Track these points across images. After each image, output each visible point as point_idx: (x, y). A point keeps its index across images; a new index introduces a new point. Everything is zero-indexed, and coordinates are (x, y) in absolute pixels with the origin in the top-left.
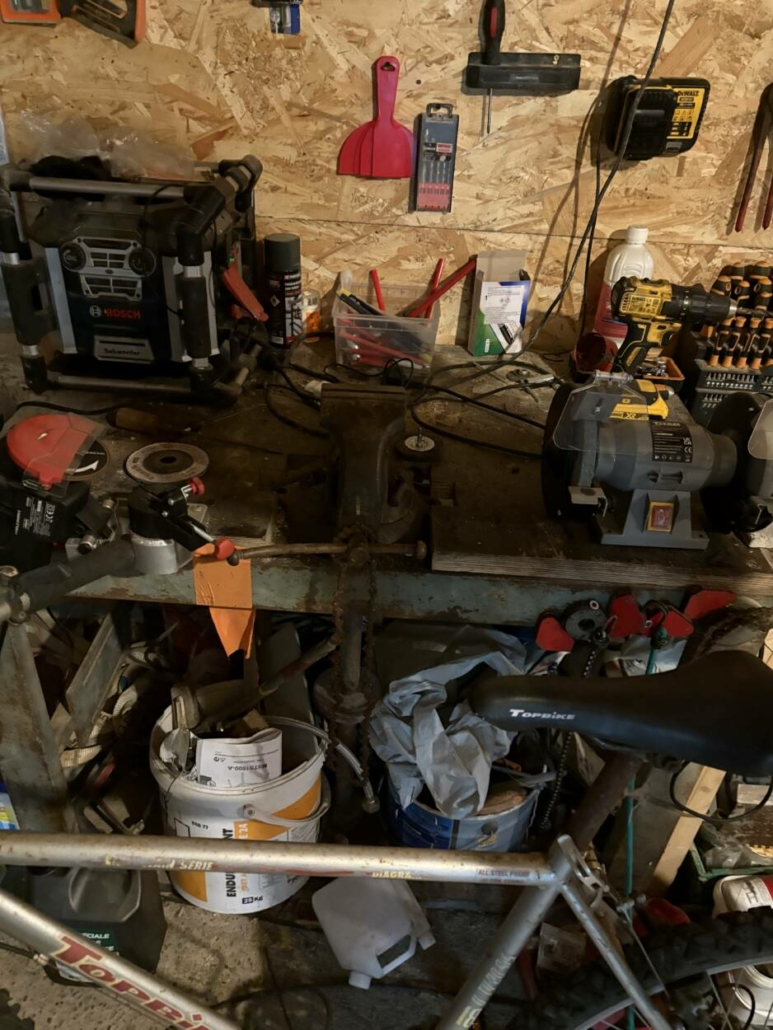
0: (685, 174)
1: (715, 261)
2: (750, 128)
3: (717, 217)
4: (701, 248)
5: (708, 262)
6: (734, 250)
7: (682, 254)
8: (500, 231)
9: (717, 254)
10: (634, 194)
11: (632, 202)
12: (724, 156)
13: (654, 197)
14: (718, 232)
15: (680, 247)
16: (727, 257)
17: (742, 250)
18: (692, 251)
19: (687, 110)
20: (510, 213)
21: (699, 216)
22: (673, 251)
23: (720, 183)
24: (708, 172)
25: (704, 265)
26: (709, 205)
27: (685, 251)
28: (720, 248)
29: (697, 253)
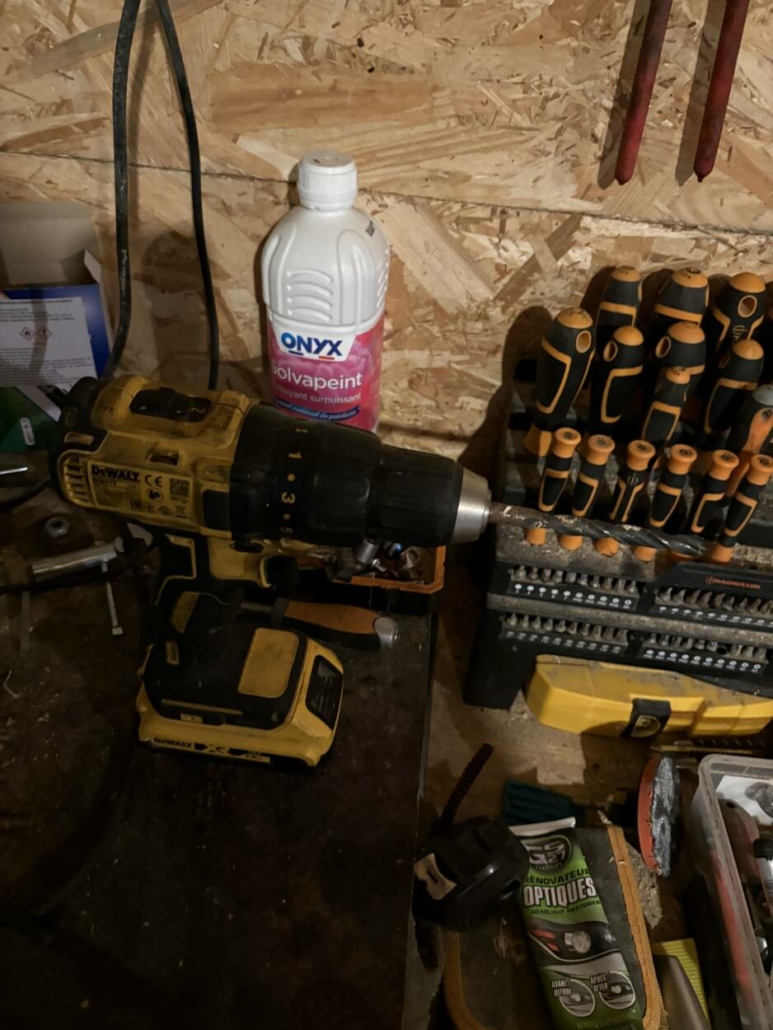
1: (575, 254)
3: (570, 136)
4: (535, 218)
5: (558, 256)
6: (626, 230)
7: (487, 232)
9: (578, 235)
10: (330, 55)
11: (328, 80)
13: (388, 67)
14: (578, 178)
15: (481, 213)
16: (608, 246)
17: (646, 230)
18: (512, 224)
20: (12, 101)
21: (519, 129)
22: (463, 223)
23: (569, 31)
25: (546, 261)
26: (547, 99)
27: (496, 224)
28: (587, 221)
29: (528, 231)
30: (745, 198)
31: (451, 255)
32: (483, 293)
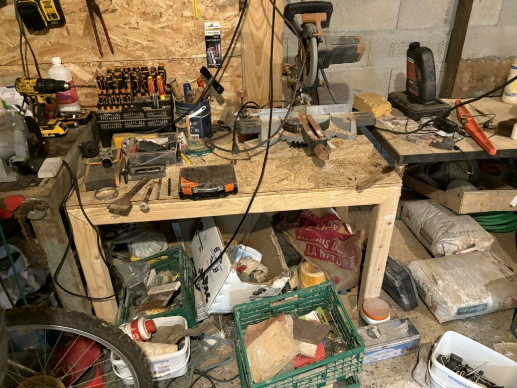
0: (71, 34)
1: (103, 69)
2: (87, 13)
3: (94, 50)
5: (101, 69)
6: (109, 63)
7: (88, 67)
8: (5, 65)
9: (102, 65)
10: (54, 43)
11: (55, 47)
12: (84, 25)
13: (63, 44)
14: (98, 56)
15: (86, 64)
16: (107, 66)
17: (112, 63)
18: (91, 65)
19: (50, 9)
20: (5, 57)
21: (86, 50)
22: (84, 66)
23: (87, 36)
24: (81, 32)
25: (99, 70)
26: (88, 46)
27: (88, 65)
28: (102, 63)
29: (94, 65)
30: (123, 56)
31: (83, 71)
32: (91, 77)
